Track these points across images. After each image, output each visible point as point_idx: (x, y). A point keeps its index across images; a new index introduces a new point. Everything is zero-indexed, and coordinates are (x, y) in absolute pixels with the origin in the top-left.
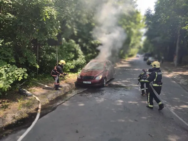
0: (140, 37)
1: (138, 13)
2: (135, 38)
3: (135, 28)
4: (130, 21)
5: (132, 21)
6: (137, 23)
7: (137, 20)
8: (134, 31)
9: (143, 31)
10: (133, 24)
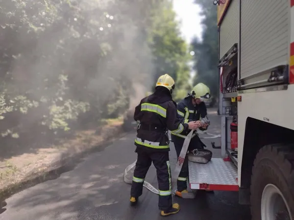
0: (188, 72)
1: (182, 42)
2: (182, 73)
3: (181, 61)
4: (173, 52)
5: (176, 52)
6: (182, 54)
7: (183, 50)
8: (181, 65)
9: (191, 64)
10: (177, 55)
